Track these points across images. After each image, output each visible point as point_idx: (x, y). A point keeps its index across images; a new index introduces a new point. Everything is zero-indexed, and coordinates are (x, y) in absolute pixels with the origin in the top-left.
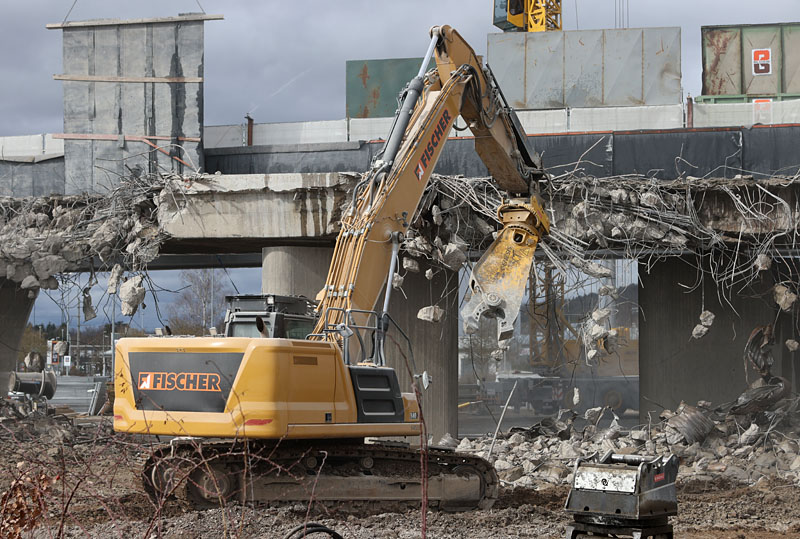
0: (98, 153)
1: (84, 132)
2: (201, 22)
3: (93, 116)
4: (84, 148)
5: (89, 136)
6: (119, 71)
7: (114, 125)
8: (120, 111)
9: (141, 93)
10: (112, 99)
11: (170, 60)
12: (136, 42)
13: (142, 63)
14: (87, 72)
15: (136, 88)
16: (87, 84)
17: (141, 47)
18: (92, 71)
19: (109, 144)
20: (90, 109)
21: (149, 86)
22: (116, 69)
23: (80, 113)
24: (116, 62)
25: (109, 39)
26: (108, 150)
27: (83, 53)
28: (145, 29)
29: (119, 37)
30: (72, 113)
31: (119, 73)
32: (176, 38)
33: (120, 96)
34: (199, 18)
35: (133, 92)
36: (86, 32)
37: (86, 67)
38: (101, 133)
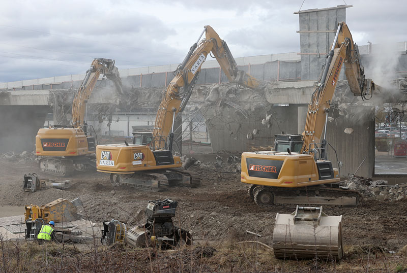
0: (311, 59)
1: (307, 52)
2: (345, 8)
3: (309, 46)
4: (307, 58)
5: (308, 53)
6: (317, 28)
7: (316, 49)
8: (318, 43)
9: (325, 36)
10: (315, 39)
11: (334, 24)
12: (323, 17)
13: (325, 25)
14: (307, 29)
16: (307, 34)
17: (324, 19)
18: (309, 29)
19: (315, 56)
20: (308, 43)
21: (328, 34)
22: (316, 28)
23: (305, 45)
24: (316, 25)
25: (314, 17)
26: (315, 58)
27: (306, 23)
28: (326, 12)
29: (317, 15)
30: (303, 45)
31: (318, 30)
32: (336, 15)
33: (318, 38)
34: (344, 7)
35: (322, 36)
36: (306, 14)
37: (307, 27)
38: (312, 52)
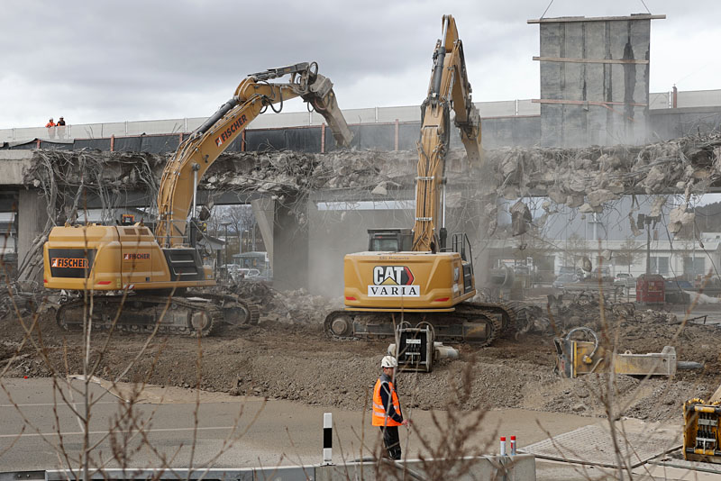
1: (556, 98)
2: (649, 19)
4: (556, 110)
5: (560, 101)
6: (583, 55)
7: (579, 94)
8: (585, 83)
9: (601, 71)
10: (578, 75)
11: (624, 47)
12: (597, 35)
13: (602, 49)
14: (558, 55)
15: (597, 68)
16: (558, 64)
17: (601, 37)
18: (562, 54)
19: (576, 107)
20: (561, 82)
21: (608, 66)
22: (581, 53)
23: (553, 85)
24: (581, 48)
26: (575, 111)
27: (556, 41)
28: (604, 25)
29: (584, 30)
30: (547, 84)
32: (629, 31)
33: (585, 73)
34: (648, 17)
35: (595, 70)
36: (557, 25)
37: (558, 52)
38: (569, 99)
